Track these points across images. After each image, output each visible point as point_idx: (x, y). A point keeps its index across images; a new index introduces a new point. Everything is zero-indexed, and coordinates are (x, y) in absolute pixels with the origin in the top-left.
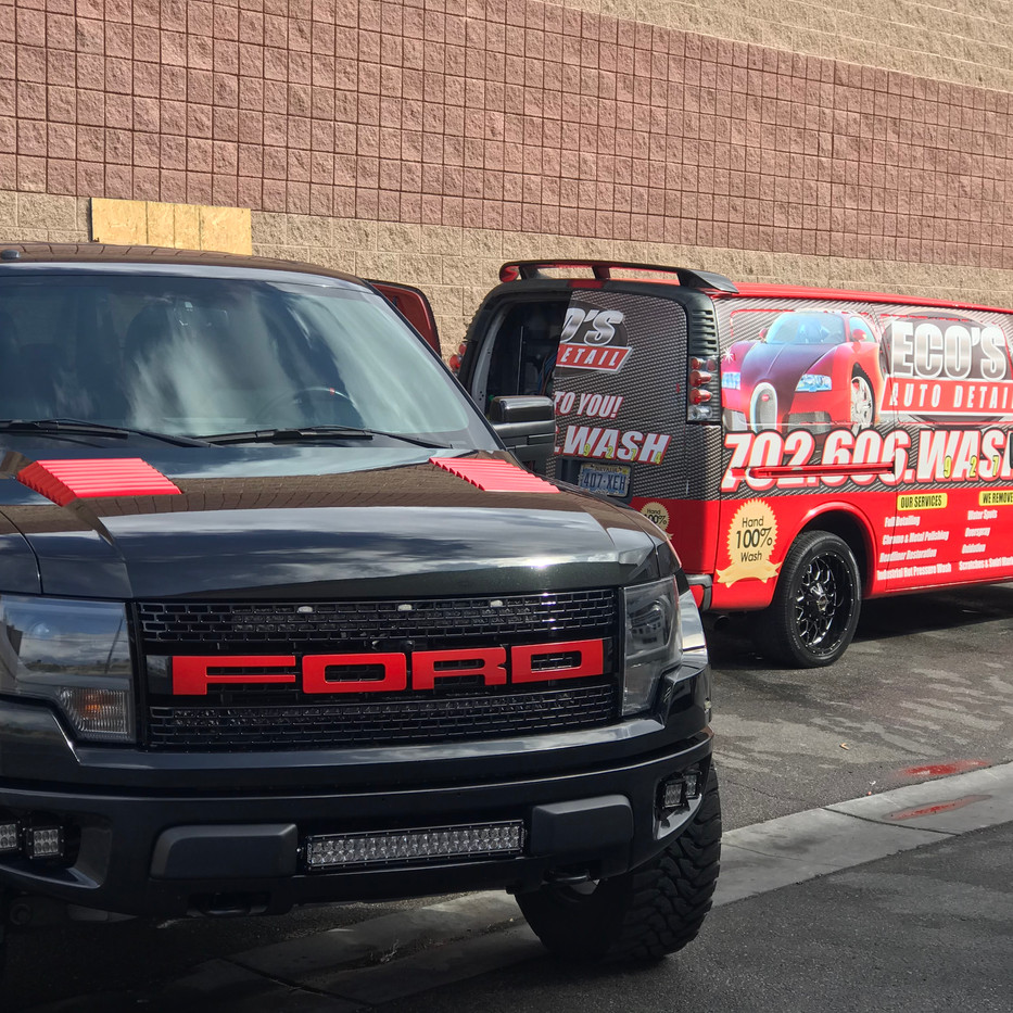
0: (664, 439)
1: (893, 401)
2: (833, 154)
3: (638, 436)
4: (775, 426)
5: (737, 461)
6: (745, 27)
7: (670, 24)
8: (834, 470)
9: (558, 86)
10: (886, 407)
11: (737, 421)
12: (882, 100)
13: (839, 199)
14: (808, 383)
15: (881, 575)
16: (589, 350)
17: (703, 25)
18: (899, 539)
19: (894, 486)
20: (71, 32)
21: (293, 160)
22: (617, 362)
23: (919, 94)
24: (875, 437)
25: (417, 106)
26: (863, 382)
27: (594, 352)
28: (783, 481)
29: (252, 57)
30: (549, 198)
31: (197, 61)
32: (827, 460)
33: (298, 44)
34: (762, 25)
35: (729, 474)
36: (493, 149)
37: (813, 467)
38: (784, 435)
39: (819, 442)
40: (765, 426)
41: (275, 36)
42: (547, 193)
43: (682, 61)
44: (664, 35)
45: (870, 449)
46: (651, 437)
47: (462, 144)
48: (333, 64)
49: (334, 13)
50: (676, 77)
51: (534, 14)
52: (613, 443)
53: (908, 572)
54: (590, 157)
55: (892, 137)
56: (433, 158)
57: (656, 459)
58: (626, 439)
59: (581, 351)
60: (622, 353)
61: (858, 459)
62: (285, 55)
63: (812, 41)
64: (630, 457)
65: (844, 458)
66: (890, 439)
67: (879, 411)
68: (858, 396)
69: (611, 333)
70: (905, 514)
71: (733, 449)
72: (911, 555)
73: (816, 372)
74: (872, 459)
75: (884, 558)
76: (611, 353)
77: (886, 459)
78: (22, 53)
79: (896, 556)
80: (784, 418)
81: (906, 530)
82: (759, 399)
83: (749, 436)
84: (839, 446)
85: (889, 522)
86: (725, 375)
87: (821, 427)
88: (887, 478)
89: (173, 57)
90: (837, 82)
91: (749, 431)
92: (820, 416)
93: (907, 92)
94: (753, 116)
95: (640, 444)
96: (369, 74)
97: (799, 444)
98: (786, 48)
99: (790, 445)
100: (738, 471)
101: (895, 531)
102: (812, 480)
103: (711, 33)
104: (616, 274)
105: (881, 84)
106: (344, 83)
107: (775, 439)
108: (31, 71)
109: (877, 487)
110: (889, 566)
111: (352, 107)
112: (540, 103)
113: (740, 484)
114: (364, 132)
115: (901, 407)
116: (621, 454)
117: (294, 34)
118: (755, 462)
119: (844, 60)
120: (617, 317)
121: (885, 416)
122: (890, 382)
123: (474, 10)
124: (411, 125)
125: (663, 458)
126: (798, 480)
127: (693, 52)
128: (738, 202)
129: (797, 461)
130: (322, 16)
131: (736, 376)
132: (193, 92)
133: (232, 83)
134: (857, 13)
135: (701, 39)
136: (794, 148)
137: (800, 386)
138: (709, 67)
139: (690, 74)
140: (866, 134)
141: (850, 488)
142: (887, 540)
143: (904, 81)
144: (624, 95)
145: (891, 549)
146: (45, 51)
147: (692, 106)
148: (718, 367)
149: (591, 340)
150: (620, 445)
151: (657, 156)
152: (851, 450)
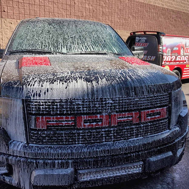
0: (155, 57)
1: (186, 51)
2: (172, 21)
3: (150, 57)
4: (170, 55)
5: (165, 60)
6: (162, 4)
7: (152, 4)
8: (178, 61)
9: (138, 12)
10: (185, 52)
11: (165, 54)
12: (178, 14)
13: (172, 27)
14: (175, 49)
15: (183, 76)
16: (141, 44)
17: (157, 4)
18: (186, 71)
19: (186, 63)
20: (74, 3)
21: (103, 21)
22: (146, 45)
23: (183, 14)
24: (184, 57)
25: (119, 14)
26: (182, 49)
27: (142, 44)
28: (171, 63)
29: (98, 7)
30: (136, 27)
31: (90, 7)
32: (177, 60)
33: (104, 5)
34: (164, 4)
35: (163, 62)
36: (129, 20)
37: (175, 61)
38: (171, 56)
39: (176, 57)
40: (169, 55)
41: (101, 4)
42: (136, 26)
43: (154, 9)
44: (152, 5)
45: (183, 58)
46: (153, 57)
47: (125, 19)
48: (108, 8)
49: (109, 1)
50: (153, 11)
51: (135, 2)
52: (146, 58)
53: (186, 76)
54: (142, 21)
55: (179, 19)
56: (121, 21)
57: (153, 60)
58: (148, 57)
59: (139, 44)
60: (147, 44)
61: (181, 60)
62: (102, 7)
63: (170, 6)
64: (149, 60)
65: (179, 60)
66: (186, 57)
67: (184, 53)
68: (182, 51)
69: (145, 41)
70: (187, 68)
71: (164, 58)
72: (187, 73)
73: (176, 47)
74: (183, 60)
75: (184, 74)
76: (145, 44)
77: (185, 60)
78: (67, 5)
79: (185, 74)
80: (171, 54)
81: (187, 70)
82: (168, 51)
83: (166, 56)
84: (179, 58)
85: (185, 69)
86: (163, 47)
87: (177, 55)
88: (185, 62)
89: (87, 6)
90: (173, 12)
91: (167, 56)
92: (176, 53)
93: (182, 13)
94: (162, 16)
95: (151, 58)
96: (113, 9)
97: (173, 57)
98: (167, 7)
99: (172, 58)
100: (165, 62)
101: (185, 70)
102: (175, 63)
103: (158, 5)
104: (147, 33)
105: (178, 12)
106: (110, 11)
107: (170, 57)
108: (68, 8)
109: (184, 64)
110: (184, 75)
111: (111, 14)
112: (135, 14)
113: (165, 63)
114: (113, 17)
115: (187, 52)
116: (147, 59)
117: (103, 4)
118: (167, 60)
119: (174, 9)
120: (145, 38)
121: (185, 54)
122: (186, 49)
123: (127, 1)
124: (118, 16)
125: (154, 60)
126: (173, 63)
127: (155, 7)
128: (160, 27)
129: (173, 60)
130: (107, 1)
131: (165, 47)
132: (90, 12)
133: (95, 10)
134: (176, 3)
135: (156, 6)
136: (167, 21)
137: (174, 49)
138: (157, 10)
139: (155, 10)
140: (176, 19)
141: (180, 64)
142: (184, 71)
143: (181, 12)
144: (146, 13)
145: (185, 72)
146: (70, 5)
147: (155, 15)
148: (163, 46)
149: (141, 42)
150: (147, 58)
151: (150, 21)
152: (180, 58)
